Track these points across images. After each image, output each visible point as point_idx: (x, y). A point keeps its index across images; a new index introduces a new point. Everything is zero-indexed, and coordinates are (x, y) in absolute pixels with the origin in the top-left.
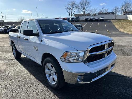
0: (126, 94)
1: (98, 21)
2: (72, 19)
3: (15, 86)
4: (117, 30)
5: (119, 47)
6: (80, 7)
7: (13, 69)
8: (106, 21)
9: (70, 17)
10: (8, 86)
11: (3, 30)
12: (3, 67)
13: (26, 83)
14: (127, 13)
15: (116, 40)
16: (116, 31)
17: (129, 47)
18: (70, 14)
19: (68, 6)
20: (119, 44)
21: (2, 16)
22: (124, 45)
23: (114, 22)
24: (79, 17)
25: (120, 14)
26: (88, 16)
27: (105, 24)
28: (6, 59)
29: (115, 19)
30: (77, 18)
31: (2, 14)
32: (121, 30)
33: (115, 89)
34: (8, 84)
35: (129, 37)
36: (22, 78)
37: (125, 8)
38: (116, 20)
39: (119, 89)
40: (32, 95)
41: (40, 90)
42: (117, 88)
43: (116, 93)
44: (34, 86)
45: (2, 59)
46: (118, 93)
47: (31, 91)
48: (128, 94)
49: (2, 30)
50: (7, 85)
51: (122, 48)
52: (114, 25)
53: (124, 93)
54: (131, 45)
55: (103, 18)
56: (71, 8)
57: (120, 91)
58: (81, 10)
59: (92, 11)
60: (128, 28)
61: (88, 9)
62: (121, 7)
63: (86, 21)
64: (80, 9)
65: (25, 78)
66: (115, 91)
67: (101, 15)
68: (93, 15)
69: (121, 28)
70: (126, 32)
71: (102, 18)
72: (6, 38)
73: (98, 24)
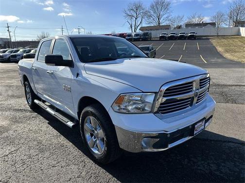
0: (218, 173)
1: (185, 39)
2: (136, 35)
3: (22, 157)
4: (220, 56)
5: (219, 87)
6: (152, 12)
7: (22, 127)
8: (199, 38)
9: (133, 31)
10: (10, 156)
11: (10, 57)
12: (5, 123)
13: (42, 151)
14: (239, 23)
15: (216, 75)
16: (218, 58)
17: (237, 88)
18: (133, 25)
19: (128, 13)
20: (220, 81)
21: (8, 30)
22: (228, 84)
23: (214, 40)
24: (149, 32)
25: (226, 25)
26: (166, 29)
27: (198, 45)
28: (10, 109)
29: (216, 35)
30: (145, 34)
31: (8, 27)
32: (228, 56)
33: (199, 163)
34: (9, 153)
35: (241, 69)
36: (35, 143)
37: (236, 15)
38: (218, 36)
39: (206, 163)
40: (50, 171)
41: (64, 164)
42: (203, 162)
43: (201, 170)
44: (55, 156)
45: (4, 108)
46: (205, 170)
47: (48, 165)
48: (221, 173)
49: (8, 57)
50: (7, 155)
51: (225, 90)
52: (214, 47)
53: (215, 171)
54: (241, 84)
55: (194, 33)
56: (135, 15)
57: (209, 167)
58: (153, 19)
59: (173, 21)
60: (240, 52)
61: (165, 16)
62: (228, 12)
63: (162, 38)
64: (150, 16)
65: (40, 143)
66: (199, 166)
67: (190, 28)
68: (175, 28)
69: (227, 51)
70: (235, 59)
71: (192, 33)
72: (15, 71)
73: (185, 44)
